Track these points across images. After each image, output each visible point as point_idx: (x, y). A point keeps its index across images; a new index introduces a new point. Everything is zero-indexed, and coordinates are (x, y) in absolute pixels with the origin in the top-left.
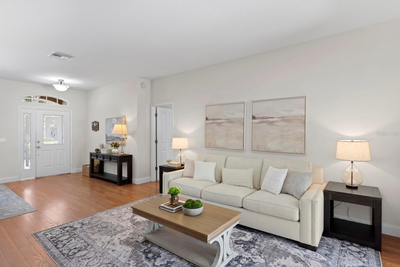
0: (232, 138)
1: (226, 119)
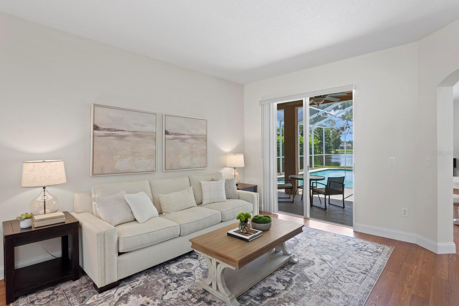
0: (141, 158)
1: (132, 132)
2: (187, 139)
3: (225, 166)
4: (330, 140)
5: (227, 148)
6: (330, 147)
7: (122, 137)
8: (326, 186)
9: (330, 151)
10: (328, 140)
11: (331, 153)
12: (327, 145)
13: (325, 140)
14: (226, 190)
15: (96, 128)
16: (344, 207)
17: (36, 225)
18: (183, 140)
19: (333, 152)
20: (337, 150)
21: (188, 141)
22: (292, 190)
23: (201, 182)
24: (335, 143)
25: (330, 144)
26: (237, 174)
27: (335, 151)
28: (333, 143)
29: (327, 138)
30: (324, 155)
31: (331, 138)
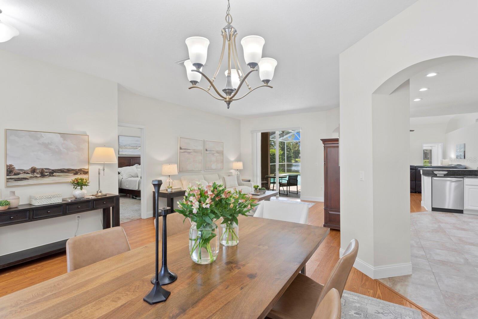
2: (215, 153)
3: (232, 169)
4: (290, 150)
5: (232, 158)
6: (291, 157)
7: (189, 153)
8: (288, 181)
9: (290, 160)
10: (289, 150)
11: (291, 162)
12: (288, 155)
13: (287, 150)
14: (237, 181)
15: (181, 148)
16: (297, 193)
17: (173, 191)
18: (213, 154)
19: (293, 161)
20: (297, 160)
21: (215, 154)
22: (267, 185)
23: (224, 177)
24: (295, 152)
25: (290, 154)
26: (239, 173)
27: (295, 160)
28: (293, 153)
29: (288, 149)
30: (286, 163)
31: (292, 149)
